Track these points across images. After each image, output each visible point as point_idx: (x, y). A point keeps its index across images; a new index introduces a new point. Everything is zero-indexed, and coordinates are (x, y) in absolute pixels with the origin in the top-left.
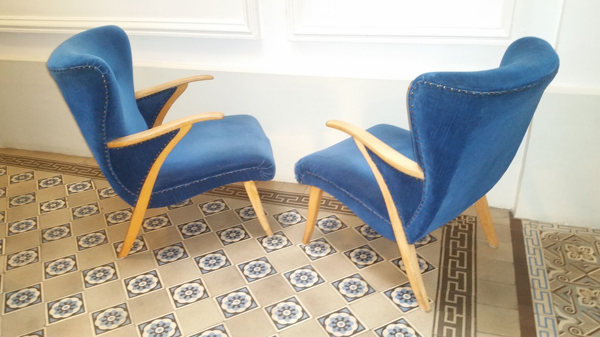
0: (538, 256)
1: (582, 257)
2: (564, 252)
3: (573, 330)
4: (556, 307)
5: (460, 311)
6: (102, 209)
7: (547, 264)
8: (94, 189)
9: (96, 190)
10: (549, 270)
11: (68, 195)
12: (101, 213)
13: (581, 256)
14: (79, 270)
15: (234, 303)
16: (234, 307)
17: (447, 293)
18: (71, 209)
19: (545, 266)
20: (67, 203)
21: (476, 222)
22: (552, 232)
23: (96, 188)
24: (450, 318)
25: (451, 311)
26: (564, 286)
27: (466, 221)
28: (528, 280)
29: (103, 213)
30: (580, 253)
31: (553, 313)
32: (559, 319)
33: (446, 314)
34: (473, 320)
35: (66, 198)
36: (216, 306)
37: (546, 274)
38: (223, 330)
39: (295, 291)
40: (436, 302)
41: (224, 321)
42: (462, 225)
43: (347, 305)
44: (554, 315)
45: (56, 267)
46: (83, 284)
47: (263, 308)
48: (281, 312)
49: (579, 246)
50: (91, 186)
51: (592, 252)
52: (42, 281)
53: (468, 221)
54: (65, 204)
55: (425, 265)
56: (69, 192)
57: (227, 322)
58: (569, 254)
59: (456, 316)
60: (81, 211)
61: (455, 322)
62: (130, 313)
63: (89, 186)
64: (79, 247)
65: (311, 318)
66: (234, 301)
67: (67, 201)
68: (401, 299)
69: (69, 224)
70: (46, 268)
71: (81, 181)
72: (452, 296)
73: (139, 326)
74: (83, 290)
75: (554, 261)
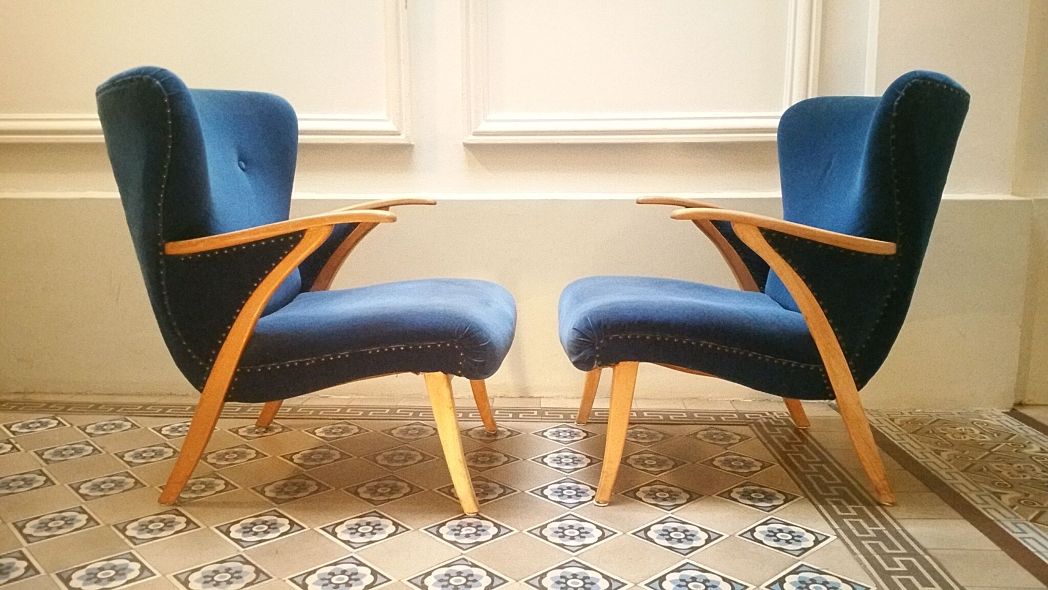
0: (908, 440)
1: (968, 438)
2: (942, 435)
3: (1025, 502)
4: (981, 484)
5: (851, 502)
6: (102, 448)
7: (930, 448)
8: (69, 426)
9: (76, 427)
10: (938, 452)
11: (12, 436)
12: (104, 453)
13: (966, 436)
14: (102, 524)
15: (464, 531)
16: (467, 536)
17: (815, 486)
18: (31, 452)
19: (928, 450)
20: (17, 446)
22: (908, 419)
23: (72, 425)
24: (843, 509)
25: (837, 503)
26: (972, 465)
27: (776, 417)
28: (920, 464)
29: (107, 453)
30: (963, 434)
31: (983, 489)
32: (998, 495)
33: (834, 506)
35: (11, 440)
36: (433, 539)
37: (938, 456)
38: (470, 564)
39: (568, 509)
40: (807, 496)
41: (462, 554)
42: (773, 420)
43: (669, 514)
44: (986, 492)
45: (44, 526)
46: (127, 541)
47: (525, 531)
48: (561, 533)
49: (955, 428)
50: (60, 423)
51: (977, 432)
52: (22, 546)
53: (778, 416)
54: (14, 447)
55: (756, 463)
56: (14, 433)
57: (471, 555)
58: (949, 436)
59: (850, 508)
60: (59, 453)
61: (854, 513)
62: (259, 566)
63: (55, 423)
64: (83, 496)
65: (620, 533)
66: (463, 530)
67: (16, 443)
68: (751, 499)
69: (41, 471)
70: (20, 530)
71: (30, 418)
72: (825, 488)
73: (291, 579)
74: (132, 548)
75: (936, 443)
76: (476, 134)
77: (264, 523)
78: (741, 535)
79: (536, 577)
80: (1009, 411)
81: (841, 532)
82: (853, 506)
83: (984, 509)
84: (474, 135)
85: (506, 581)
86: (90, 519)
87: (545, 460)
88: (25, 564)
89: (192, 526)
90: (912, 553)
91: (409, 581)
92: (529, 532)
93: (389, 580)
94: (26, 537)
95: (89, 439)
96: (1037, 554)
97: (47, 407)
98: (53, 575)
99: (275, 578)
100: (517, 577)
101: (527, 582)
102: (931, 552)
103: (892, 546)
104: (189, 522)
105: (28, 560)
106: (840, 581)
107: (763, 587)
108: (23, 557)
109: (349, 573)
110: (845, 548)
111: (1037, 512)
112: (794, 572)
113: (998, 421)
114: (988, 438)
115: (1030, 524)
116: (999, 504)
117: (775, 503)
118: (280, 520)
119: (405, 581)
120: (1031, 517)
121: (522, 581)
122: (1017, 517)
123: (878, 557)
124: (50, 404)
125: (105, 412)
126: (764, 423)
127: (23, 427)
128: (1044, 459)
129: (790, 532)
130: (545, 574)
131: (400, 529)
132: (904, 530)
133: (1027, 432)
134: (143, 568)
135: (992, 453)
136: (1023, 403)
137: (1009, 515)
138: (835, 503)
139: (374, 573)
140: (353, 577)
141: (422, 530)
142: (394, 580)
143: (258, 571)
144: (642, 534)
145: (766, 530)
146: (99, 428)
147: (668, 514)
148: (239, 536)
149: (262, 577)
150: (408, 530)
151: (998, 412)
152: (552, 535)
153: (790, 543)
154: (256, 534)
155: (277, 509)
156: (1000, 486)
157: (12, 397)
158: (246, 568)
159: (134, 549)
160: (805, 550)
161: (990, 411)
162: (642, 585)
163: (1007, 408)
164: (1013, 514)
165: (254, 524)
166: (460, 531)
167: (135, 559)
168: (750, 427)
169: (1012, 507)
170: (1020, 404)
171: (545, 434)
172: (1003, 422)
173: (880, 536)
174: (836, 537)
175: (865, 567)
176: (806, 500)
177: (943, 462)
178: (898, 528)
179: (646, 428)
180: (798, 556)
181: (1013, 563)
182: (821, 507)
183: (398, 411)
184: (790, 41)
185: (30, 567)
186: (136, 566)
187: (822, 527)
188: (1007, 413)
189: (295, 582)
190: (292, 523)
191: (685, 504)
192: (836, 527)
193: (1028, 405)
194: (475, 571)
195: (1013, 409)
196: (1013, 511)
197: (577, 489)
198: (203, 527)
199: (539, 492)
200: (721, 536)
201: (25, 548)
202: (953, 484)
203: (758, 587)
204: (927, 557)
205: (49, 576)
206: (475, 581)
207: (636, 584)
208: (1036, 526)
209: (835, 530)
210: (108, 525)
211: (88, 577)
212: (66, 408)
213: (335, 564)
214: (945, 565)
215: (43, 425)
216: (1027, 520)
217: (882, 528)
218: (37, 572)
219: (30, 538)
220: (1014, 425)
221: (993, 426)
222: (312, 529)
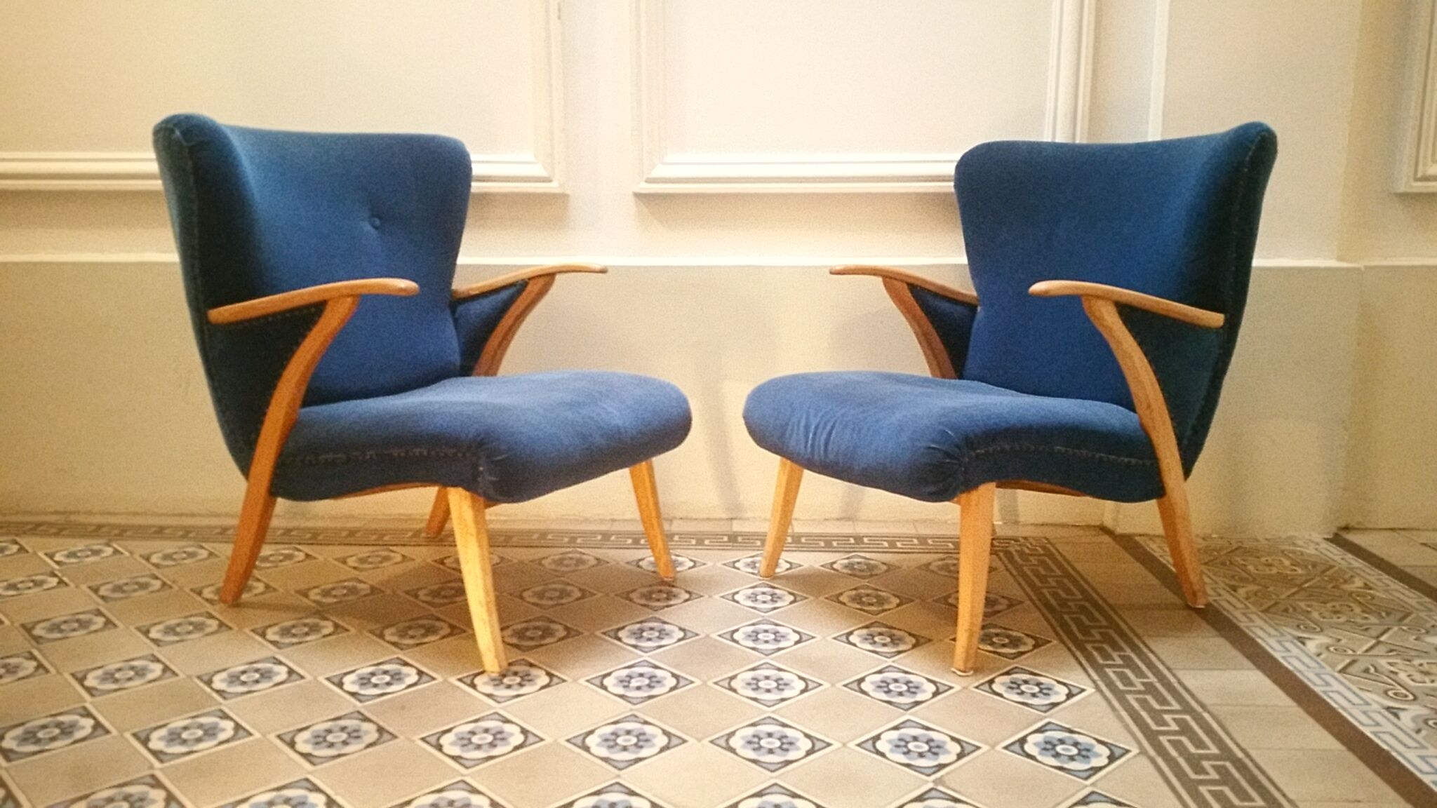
1: (1274, 571)
2: (1243, 568)
3: (1335, 649)
4: (1284, 628)
5: (1117, 647)
6: (173, 582)
7: (1224, 583)
8: (127, 554)
9: (137, 556)
10: (1234, 588)
11: (56, 567)
12: (176, 588)
13: (1273, 568)
14: (182, 675)
15: (634, 683)
16: (639, 688)
17: (1075, 629)
18: (84, 587)
19: (1222, 585)
20: (65, 579)
21: (1050, 543)
23: (131, 553)
24: (1107, 656)
25: (1099, 650)
27: (1031, 544)
29: (181, 588)
30: (1269, 565)
31: (1285, 633)
32: (1301, 640)
33: (1095, 653)
34: (1151, 655)
35: (57, 572)
36: (596, 692)
37: (1234, 593)
38: (641, 720)
39: (762, 656)
40: (1063, 642)
41: (631, 710)
42: (1028, 547)
43: (889, 662)
44: (1289, 637)
45: (109, 677)
46: (215, 695)
47: (710, 683)
48: (755, 684)
49: (1258, 557)
50: (116, 552)
51: (1287, 563)
52: (85, 701)
53: (1034, 543)
54: (61, 582)
55: (1002, 601)
56: (58, 563)
57: (641, 710)
58: (1251, 568)
59: (1115, 655)
60: (118, 589)
61: (1119, 662)
62: (382, 724)
63: (109, 551)
64: (155, 641)
65: (826, 685)
66: (633, 681)
67: (64, 575)
68: (992, 644)
69: (98, 610)
70: (81, 681)
71: (80, 545)
72: (1085, 631)
73: (423, 739)
74: (221, 704)
75: (1233, 577)
76: (649, 181)
77: (385, 672)
78: (977, 687)
79: (722, 736)
80: (1331, 537)
81: (1100, 683)
82: (1118, 653)
83: (1284, 658)
84: (646, 182)
85: (684, 741)
86: (166, 669)
87: (736, 597)
88: (91, 722)
89: (294, 676)
90: (1188, 709)
91: (568, 741)
92: (716, 683)
93: (542, 740)
94: (90, 690)
95: (156, 571)
96: (1341, 711)
97: (97, 531)
98: (128, 735)
99: (402, 738)
100: (700, 736)
101: (712, 742)
102: (1209, 708)
103: (1163, 701)
104: (291, 672)
105: (94, 718)
106: (1094, 742)
107: (999, 748)
108: (88, 714)
109: (493, 732)
110: (1104, 703)
111: (1347, 661)
112: (1039, 731)
113: (1316, 549)
114: (1300, 571)
115: (1336, 675)
116: (1302, 650)
117: (1022, 649)
118: (405, 670)
119: (562, 741)
120: (1340, 667)
121: (706, 741)
122: (1322, 667)
123: (1144, 714)
124: (100, 527)
125: (171, 538)
126: (1016, 551)
127: (68, 556)
128: (1365, 597)
129: (1038, 684)
130: (733, 733)
131: (555, 680)
132: (1180, 683)
133: (1350, 564)
134: (238, 727)
135: (1303, 589)
136: (1350, 526)
137: (1313, 664)
138: (1097, 649)
139: (524, 732)
140: (499, 736)
141: (582, 681)
142: (549, 740)
143: (381, 730)
144: (855, 686)
145: (1008, 681)
146: (166, 557)
147: (886, 662)
148: (354, 688)
149: (386, 736)
150: (564, 681)
151: (1317, 537)
152: (743, 688)
153: (1037, 697)
154: (376, 686)
155: (400, 656)
156: (1307, 629)
157: (53, 518)
158: (366, 726)
159: (225, 705)
160: (1054, 705)
161: (1307, 537)
162: (852, 745)
163: (1328, 533)
164: (1318, 663)
165: (373, 674)
166: (629, 682)
167: (226, 717)
168: (997, 555)
169: (1319, 655)
170: (1347, 528)
171: (737, 565)
172: (1322, 550)
173: (1150, 689)
174: (1094, 690)
175: (1127, 727)
176: (1061, 646)
177: (1239, 600)
178: (1173, 680)
179: (865, 558)
180: (1045, 712)
181: (1311, 721)
182: (1078, 654)
183: (550, 537)
184: (1053, 62)
185: (98, 726)
186: (228, 726)
187: (1077, 678)
188: (1327, 539)
189: (428, 743)
190: (420, 673)
191: (909, 650)
192: (1096, 677)
193: (1358, 529)
194: (647, 729)
195: (1336, 535)
196: (1319, 659)
197: (775, 633)
198: (309, 678)
199: (728, 636)
200: (951, 688)
201: (89, 703)
202: (1248, 627)
203: (993, 747)
204: (1206, 715)
205: (122, 736)
206: (647, 740)
207: (844, 745)
208: (1346, 678)
209: (1094, 682)
210: (189, 677)
211: (170, 737)
212: (122, 532)
213: (476, 721)
214: (1227, 724)
215: (96, 553)
216: (1334, 671)
217: (1153, 679)
218: (108, 732)
219: (94, 692)
220: (1335, 554)
221: (1310, 555)
222: (445, 681)
